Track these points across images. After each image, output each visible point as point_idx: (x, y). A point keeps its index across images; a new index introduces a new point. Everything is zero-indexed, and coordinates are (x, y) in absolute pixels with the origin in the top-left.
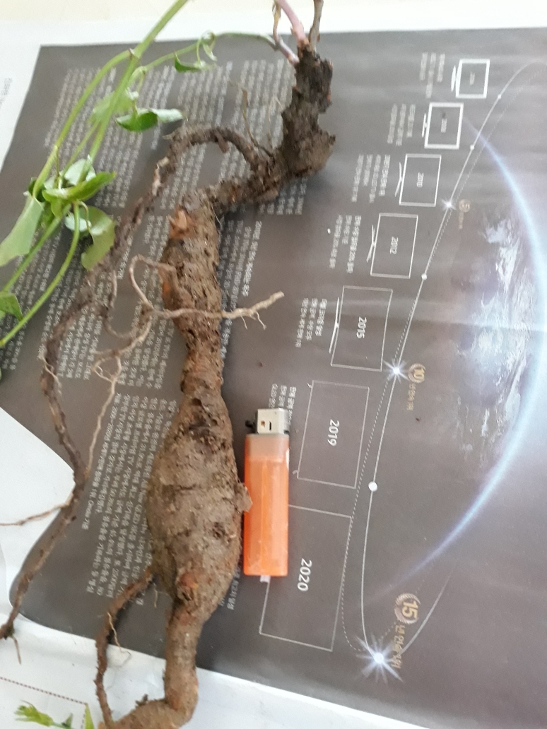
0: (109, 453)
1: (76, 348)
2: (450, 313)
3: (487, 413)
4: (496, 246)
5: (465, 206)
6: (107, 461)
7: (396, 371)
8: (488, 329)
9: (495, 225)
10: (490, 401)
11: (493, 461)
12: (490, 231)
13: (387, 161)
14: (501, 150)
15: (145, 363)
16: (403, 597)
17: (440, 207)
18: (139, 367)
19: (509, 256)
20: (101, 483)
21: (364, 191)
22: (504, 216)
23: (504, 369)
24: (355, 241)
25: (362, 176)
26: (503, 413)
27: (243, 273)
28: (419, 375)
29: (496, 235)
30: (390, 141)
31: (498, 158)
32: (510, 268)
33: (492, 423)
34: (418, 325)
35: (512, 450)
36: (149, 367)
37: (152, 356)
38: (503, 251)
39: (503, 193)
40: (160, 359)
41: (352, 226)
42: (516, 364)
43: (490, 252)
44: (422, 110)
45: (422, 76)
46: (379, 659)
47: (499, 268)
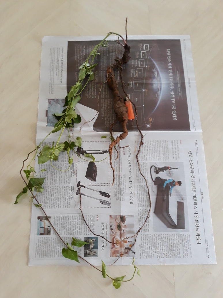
0: (103, 108)
1: (92, 93)
2: (150, 82)
3: (156, 94)
4: (154, 72)
5: (149, 67)
6: (103, 109)
7: (144, 90)
8: (155, 83)
9: (153, 69)
10: (157, 92)
11: (158, 100)
12: (153, 70)
13: (136, 60)
14: (153, 58)
15: (105, 94)
16: (150, 118)
17: (145, 67)
18: (104, 95)
19: (156, 73)
20: (103, 112)
21: (134, 65)
22: (154, 68)
23: (158, 88)
24: (134, 72)
25: (133, 63)
26: (158, 94)
27: (118, 79)
28: (147, 90)
29: (154, 70)
30: (136, 57)
31: (152, 60)
32: (156, 75)
33: (157, 95)
34: (145, 84)
35: (160, 98)
36: (106, 95)
37: (106, 93)
38: (155, 73)
39: (154, 64)
40: (107, 93)
41: (133, 70)
42: (159, 87)
43: (153, 73)
44: (140, 53)
45: (139, 47)
46: (148, 126)
47: (155, 75)
